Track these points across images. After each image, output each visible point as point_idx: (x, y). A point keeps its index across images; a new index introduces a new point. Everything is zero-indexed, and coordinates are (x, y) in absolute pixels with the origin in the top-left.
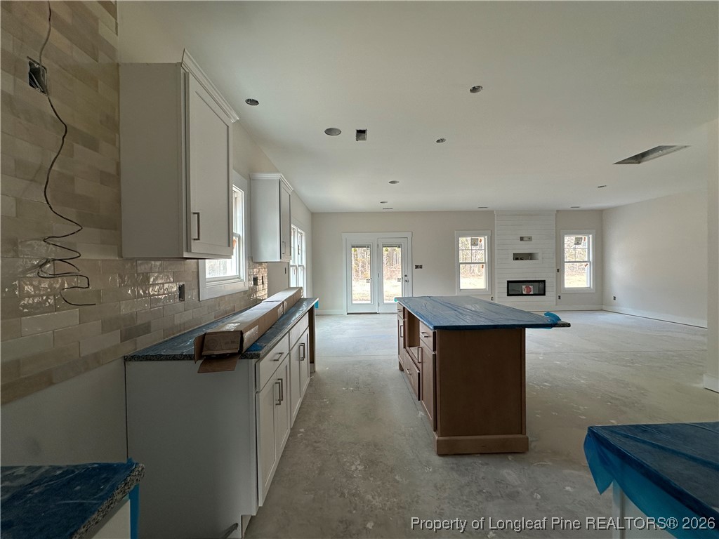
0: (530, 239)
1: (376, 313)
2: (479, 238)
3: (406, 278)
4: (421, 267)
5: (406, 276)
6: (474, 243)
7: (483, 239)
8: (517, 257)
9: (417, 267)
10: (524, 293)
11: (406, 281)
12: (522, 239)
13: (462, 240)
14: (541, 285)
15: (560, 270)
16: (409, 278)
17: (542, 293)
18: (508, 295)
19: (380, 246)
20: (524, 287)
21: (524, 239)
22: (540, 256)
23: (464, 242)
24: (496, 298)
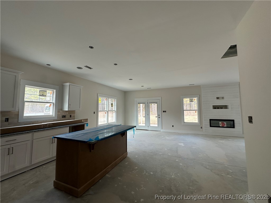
0: (223, 98)
1: (147, 130)
2: (194, 99)
3: (159, 116)
4: (165, 112)
5: (159, 115)
6: (191, 101)
7: (196, 99)
8: (215, 107)
9: (164, 112)
10: (220, 126)
11: (159, 117)
12: (218, 98)
13: (185, 99)
14: (232, 123)
16: (160, 116)
17: (233, 126)
18: (211, 126)
19: (149, 103)
20: (220, 123)
21: (220, 98)
22: (229, 107)
23: (186, 101)
24: (204, 128)
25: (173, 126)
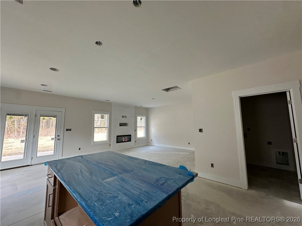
0: (126, 117)
1: (29, 166)
2: (105, 115)
3: (59, 138)
4: (70, 130)
5: (58, 136)
6: (102, 117)
7: (106, 116)
8: (121, 125)
9: (67, 130)
10: (123, 141)
11: (59, 139)
12: (123, 117)
13: (96, 115)
14: (130, 137)
15: (136, 130)
16: (61, 137)
17: (130, 140)
18: (117, 142)
19: (38, 115)
20: (123, 138)
21: (124, 117)
22: (129, 125)
23: (97, 116)
24: (112, 145)
25: (80, 149)
